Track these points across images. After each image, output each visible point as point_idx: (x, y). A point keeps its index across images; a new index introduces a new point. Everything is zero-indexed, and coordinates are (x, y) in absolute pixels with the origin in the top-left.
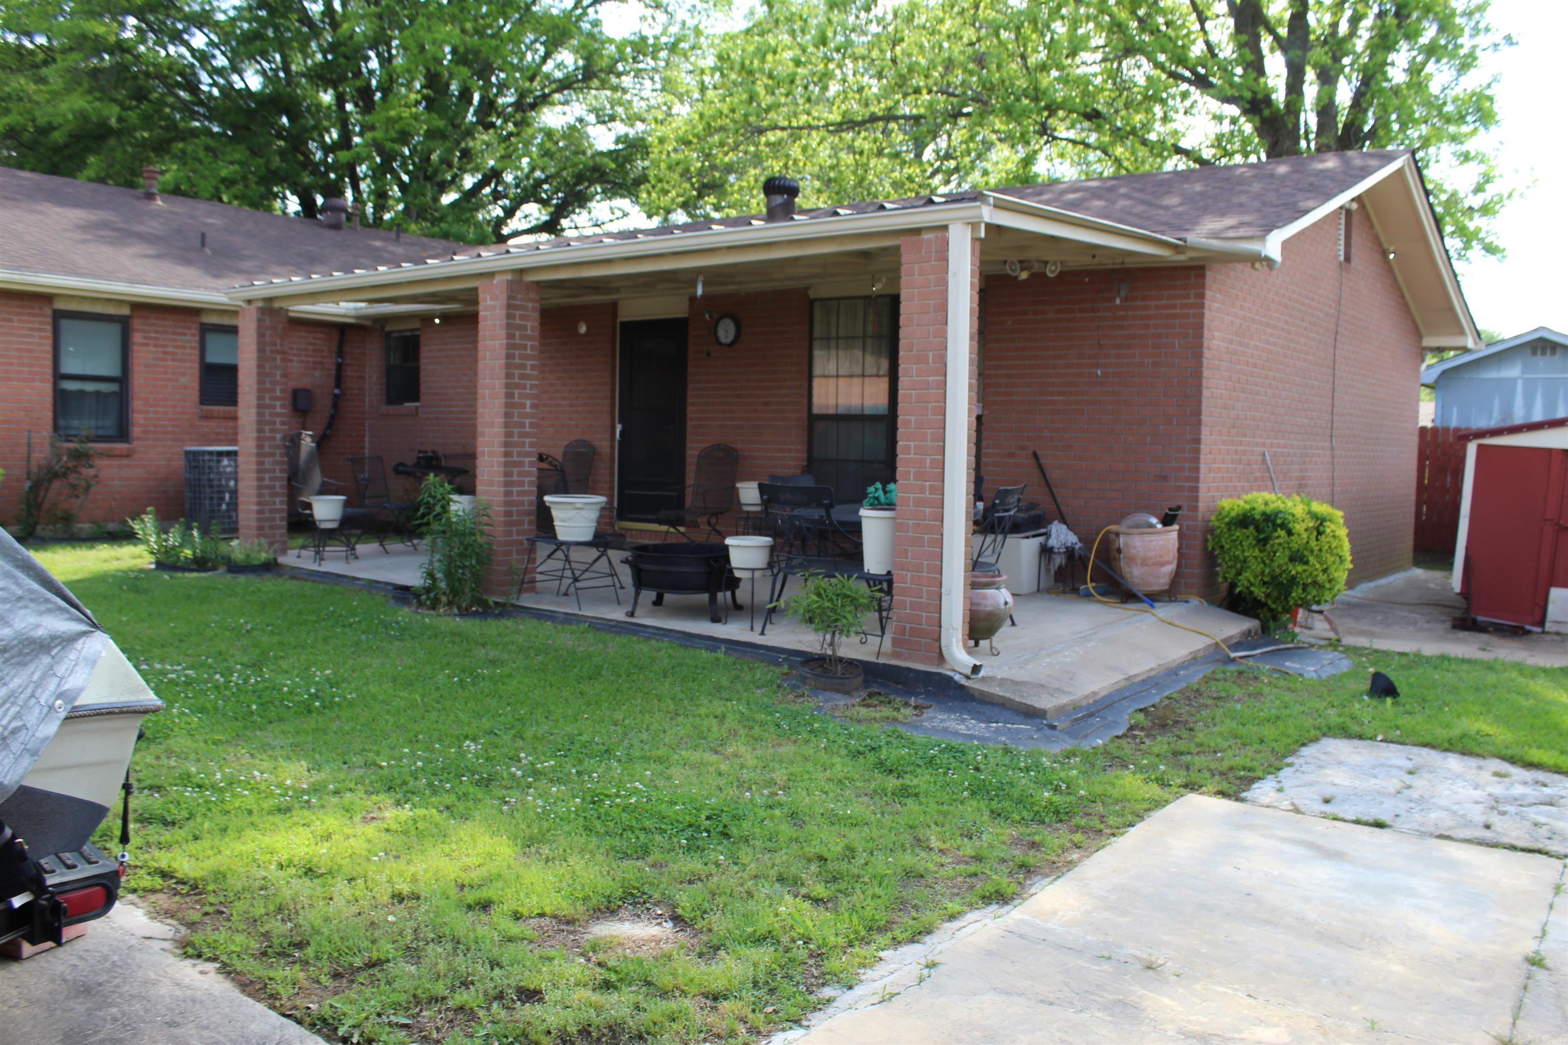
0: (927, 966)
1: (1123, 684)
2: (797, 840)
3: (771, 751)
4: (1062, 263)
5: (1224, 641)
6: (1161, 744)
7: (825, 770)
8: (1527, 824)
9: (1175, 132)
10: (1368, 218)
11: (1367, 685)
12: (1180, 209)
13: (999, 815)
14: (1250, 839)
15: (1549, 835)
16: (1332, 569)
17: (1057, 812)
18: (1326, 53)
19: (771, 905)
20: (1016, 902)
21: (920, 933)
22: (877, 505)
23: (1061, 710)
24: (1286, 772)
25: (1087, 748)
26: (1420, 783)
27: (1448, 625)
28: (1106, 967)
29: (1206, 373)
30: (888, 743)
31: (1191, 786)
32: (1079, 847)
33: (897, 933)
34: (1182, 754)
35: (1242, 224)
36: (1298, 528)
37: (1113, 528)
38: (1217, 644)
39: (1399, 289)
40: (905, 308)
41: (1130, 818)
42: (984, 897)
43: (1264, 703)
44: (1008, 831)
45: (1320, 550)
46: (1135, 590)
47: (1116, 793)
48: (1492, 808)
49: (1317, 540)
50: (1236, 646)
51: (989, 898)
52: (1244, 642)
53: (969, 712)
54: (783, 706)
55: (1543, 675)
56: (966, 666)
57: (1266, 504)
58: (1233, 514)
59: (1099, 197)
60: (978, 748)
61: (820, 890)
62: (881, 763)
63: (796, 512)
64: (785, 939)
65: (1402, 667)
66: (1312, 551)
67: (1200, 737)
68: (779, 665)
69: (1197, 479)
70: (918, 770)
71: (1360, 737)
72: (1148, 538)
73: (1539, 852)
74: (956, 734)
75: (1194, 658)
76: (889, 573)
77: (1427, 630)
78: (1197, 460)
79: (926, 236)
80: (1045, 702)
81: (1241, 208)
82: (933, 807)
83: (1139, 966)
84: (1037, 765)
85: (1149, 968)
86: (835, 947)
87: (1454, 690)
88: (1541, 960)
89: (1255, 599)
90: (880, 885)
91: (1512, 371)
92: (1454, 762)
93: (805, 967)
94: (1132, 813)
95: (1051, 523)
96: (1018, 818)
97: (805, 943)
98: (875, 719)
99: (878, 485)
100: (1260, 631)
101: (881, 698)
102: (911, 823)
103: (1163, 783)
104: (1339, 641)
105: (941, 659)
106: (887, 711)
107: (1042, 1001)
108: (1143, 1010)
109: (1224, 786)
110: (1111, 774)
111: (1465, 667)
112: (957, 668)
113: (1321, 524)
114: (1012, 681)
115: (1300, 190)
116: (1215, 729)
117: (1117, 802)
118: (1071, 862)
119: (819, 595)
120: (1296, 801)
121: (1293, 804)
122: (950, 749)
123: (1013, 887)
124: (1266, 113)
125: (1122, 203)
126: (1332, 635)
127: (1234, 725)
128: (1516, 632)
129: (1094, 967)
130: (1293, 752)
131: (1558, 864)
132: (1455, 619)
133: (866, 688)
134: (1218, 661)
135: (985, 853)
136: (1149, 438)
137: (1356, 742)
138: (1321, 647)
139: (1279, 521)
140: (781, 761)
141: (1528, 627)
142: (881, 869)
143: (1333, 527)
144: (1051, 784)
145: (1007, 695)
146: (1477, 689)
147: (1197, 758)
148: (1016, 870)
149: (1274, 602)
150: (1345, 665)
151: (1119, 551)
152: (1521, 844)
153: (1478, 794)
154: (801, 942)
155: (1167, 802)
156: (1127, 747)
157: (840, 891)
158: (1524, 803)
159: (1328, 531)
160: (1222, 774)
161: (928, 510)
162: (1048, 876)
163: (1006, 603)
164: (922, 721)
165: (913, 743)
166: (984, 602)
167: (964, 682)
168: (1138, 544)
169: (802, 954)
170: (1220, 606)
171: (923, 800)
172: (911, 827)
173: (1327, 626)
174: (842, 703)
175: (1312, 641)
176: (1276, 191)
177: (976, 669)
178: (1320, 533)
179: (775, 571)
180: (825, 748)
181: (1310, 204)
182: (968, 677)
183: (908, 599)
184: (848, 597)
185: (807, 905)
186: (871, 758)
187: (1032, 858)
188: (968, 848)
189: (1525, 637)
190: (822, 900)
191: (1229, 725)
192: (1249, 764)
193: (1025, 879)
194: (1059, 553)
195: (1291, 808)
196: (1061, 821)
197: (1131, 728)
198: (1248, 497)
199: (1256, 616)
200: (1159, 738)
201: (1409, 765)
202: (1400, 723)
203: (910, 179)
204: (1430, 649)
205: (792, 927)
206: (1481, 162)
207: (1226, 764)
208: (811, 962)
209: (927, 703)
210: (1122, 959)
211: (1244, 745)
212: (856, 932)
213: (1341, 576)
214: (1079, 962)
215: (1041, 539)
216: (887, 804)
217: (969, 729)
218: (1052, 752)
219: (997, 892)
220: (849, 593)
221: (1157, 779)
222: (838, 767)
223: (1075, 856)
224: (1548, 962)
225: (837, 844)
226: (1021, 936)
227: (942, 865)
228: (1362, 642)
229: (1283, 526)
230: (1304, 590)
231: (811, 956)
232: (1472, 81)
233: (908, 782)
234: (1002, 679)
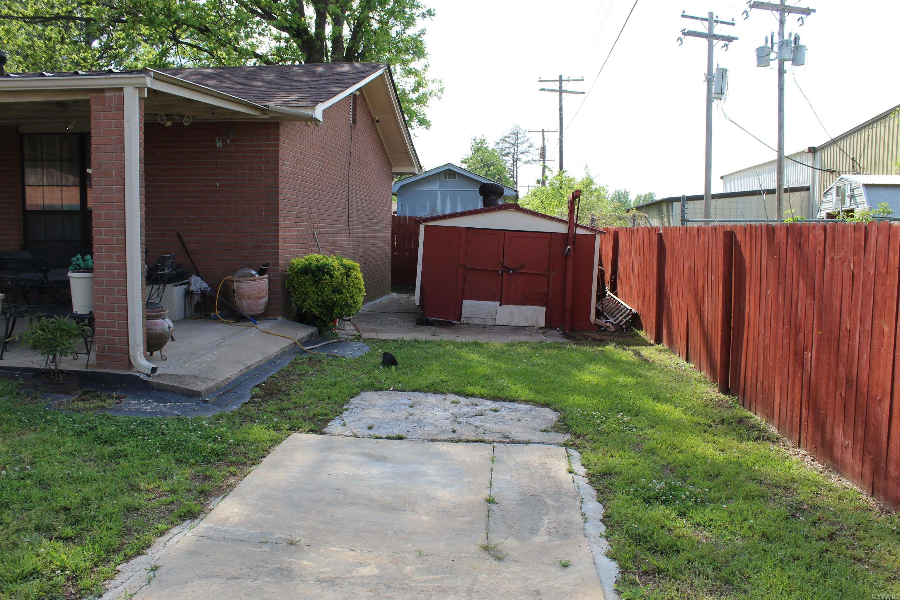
0: (152, 570)
1: (245, 371)
2: (46, 499)
3: (17, 439)
4: (193, 117)
5: (299, 341)
6: (272, 405)
7: (60, 447)
8: (472, 427)
9: (252, 45)
10: (365, 100)
11: (381, 360)
12: (263, 88)
13: (181, 461)
14: (333, 455)
15: (483, 432)
16: (355, 296)
17: (217, 455)
18: (338, 8)
19: (32, 549)
20: (202, 516)
21: (143, 548)
22: (79, 269)
23: (210, 391)
24: (345, 414)
25: (229, 413)
26: (416, 411)
27: (414, 323)
28: (266, 548)
29: (281, 185)
30: (101, 424)
31: (294, 429)
32: (234, 475)
33: (127, 551)
34: (285, 410)
35: (300, 99)
36: (337, 273)
37: (230, 277)
38: (295, 343)
39: (380, 140)
40: (95, 141)
41: (262, 452)
42: (180, 516)
43: (327, 375)
44: (189, 471)
45: (349, 286)
46: (244, 314)
47: (251, 438)
48: (454, 421)
49: (347, 280)
50: (306, 343)
51: (184, 516)
52: (309, 341)
53: (152, 397)
54: (23, 406)
55: (465, 346)
56: (146, 368)
57: (318, 261)
58: (299, 267)
59: (213, 79)
60: (161, 420)
61: (69, 532)
62: (98, 438)
63: (20, 276)
64: (47, 572)
65: (396, 348)
66: (344, 286)
67: (294, 399)
68: (17, 379)
69: (277, 248)
70: (125, 439)
71: (381, 390)
72: (250, 283)
73: (481, 441)
74: (145, 412)
75: (283, 352)
76: (91, 312)
77: (404, 326)
78: (277, 236)
79: (108, 94)
80: (200, 387)
81: (298, 90)
82: (138, 462)
83: (285, 544)
84: (201, 427)
85: (292, 544)
86: (85, 569)
87: (425, 359)
88: (493, 499)
89: (314, 315)
90: (111, 520)
91: (435, 187)
92: (431, 398)
93: (65, 588)
94: (262, 449)
95: (191, 276)
96: (194, 462)
97: (62, 571)
98: (90, 408)
99: (79, 256)
100: (318, 334)
101: (92, 394)
102: (125, 475)
103: (277, 428)
104: (360, 336)
105: (130, 365)
106: (96, 402)
107: (231, 578)
108: (292, 571)
109: (313, 426)
110: (245, 428)
111: (428, 345)
112: (141, 371)
113: (349, 271)
114: (177, 375)
115: (330, 82)
116: (302, 393)
117: (252, 443)
118: (231, 485)
119: (43, 330)
120: (354, 430)
121: (352, 432)
122: (144, 422)
123: (199, 507)
124: (305, 37)
125: (228, 82)
126: (356, 333)
127: (312, 389)
128: (447, 325)
129: (259, 550)
130: (347, 402)
131: (490, 446)
132: (417, 320)
133: (81, 389)
134: (297, 352)
135: (176, 487)
136: (248, 224)
137: (379, 393)
138: (351, 340)
139: (325, 270)
140: (26, 446)
141: (453, 322)
142: (109, 509)
143: (355, 272)
144: (211, 437)
145: (175, 384)
146: (436, 357)
147: (294, 411)
148: (198, 495)
149: (325, 317)
150: (366, 349)
151: (234, 291)
152: (471, 438)
153: (446, 414)
154: (59, 571)
155: (282, 440)
156: (253, 410)
157: (82, 529)
158: (469, 416)
159: (353, 274)
160: (310, 419)
161: (116, 272)
162: (218, 496)
163: (169, 327)
164: (121, 407)
165: (118, 422)
166: (156, 328)
167: (146, 379)
168: (245, 287)
169: (62, 579)
170: (293, 320)
171: (131, 459)
172: (125, 478)
173: (353, 328)
174: (65, 400)
175: (346, 337)
176: (317, 81)
177: (154, 370)
178: (348, 276)
179: (8, 316)
180: (57, 432)
181: (337, 90)
182: (149, 376)
183: (106, 329)
184: (64, 330)
185: (60, 544)
186: (91, 434)
187: (207, 486)
188: (165, 487)
189: (452, 327)
190: (70, 538)
191: (310, 389)
192: (324, 412)
193: (205, 500)
194: (197, 294)
195: (352, 434)
196: (220, 460)
197: (253, 397)
198: (307, 257)
199: (315, 325)
200: (270, 402)
201: (409, 402)
202: (401, 379)
203: (85, 59)
204: (408, 337)
205: (51, 562)
206: (417, 75)
207: (311, 414)
208: (68, 584)
209: (124, 395)
210: (274, 541)
211: (319, 401)
212: (99, 556)
213: (360, 299)
214: (249, 548)
215: (185, 286)
216: (106, 464)
217: (153, 408)
218: (208, 417)
219: (189, 512)
220: (65, 328)
221: (273, 427)
222: (69, 444)
223: (233, 481)
224: (496, 500)
225: (76, 498)
226: (209, 538)
227: (150, 500)
228: (373, 335)
229: (328, 273)
230: (341, 309)
231: (68, 579)
232: (412, 31)
233: (119, 448)
234: (171, 375)
